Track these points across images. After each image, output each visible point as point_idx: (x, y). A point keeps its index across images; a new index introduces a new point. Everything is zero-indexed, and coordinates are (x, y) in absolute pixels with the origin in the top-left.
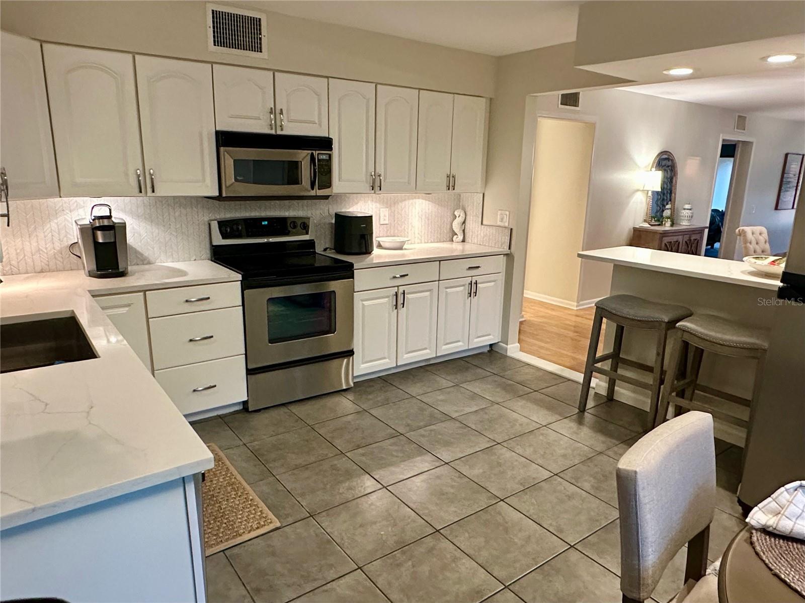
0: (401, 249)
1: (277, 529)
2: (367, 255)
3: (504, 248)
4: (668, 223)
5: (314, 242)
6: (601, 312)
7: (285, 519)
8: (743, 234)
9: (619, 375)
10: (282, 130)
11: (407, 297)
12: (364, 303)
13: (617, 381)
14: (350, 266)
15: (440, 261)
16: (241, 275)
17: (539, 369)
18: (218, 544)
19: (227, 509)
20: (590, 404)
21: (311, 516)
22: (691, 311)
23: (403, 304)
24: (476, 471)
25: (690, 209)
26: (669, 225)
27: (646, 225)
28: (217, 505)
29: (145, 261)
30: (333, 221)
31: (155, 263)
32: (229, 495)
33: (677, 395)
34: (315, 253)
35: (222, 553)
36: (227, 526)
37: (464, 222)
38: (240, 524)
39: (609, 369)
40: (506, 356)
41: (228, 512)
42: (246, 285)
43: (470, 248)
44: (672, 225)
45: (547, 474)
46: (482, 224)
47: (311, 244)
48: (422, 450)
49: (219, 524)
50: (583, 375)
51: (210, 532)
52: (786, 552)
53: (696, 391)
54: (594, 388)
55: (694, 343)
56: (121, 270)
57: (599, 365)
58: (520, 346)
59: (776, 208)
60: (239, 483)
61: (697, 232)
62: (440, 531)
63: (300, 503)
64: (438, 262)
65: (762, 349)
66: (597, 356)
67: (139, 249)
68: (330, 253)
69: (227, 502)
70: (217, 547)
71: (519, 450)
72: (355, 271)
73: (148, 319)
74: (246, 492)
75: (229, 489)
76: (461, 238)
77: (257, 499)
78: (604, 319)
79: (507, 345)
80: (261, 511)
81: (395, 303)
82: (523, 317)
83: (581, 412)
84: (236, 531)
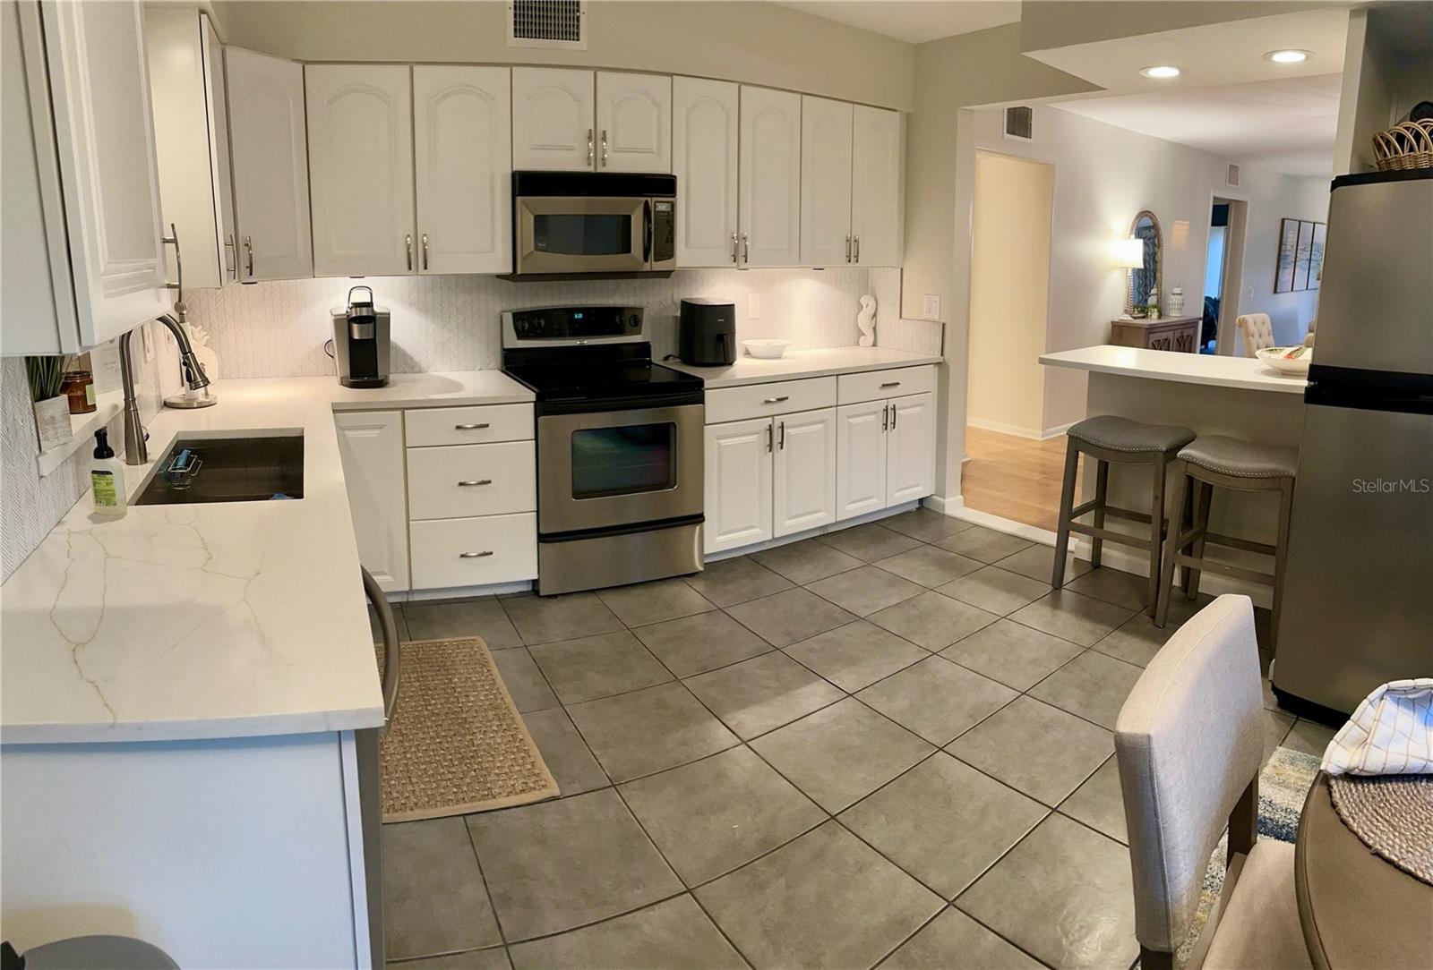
0: (779, 357)
1: (554, 799)
2: (726, 368)
3: (934, 354)
4: (1155, 315)
5: (650, 347)
6: (1076, 443)
7: (570, 783)
8: (1243, 323)
9: (1106, 532)
10: (604, 165)
11: (788, 433)
12: (721, 442)
13: (1104, 541)
14: (699, 384)
15: (837, 375)
16: (534, 394)
17: (990, 530)
18: (458, 802)
19: (482, 748)
20: (1069, 575)
21: (614, 786)
22: (1193, 432)
23: (782, 443)
24: (896, 705)
25: (1180, 294)
26: (1156, 317)
27: (1127, 318)
28: (468, 737)
29: (412, 367)
30: (679, 314)
31: (427, 372)
32: (489, 724)
33: (1183, 553)
34: (650, 363)
35: (461, 818)
36: (477, 775)
37: (875, 315)
38: (496, 778)
39: (1092, 525)
40: (944, 516)
41: (482, 753)
42: (541, 409)
43: (885, 356)
44: (1159, 317)
45: (1009, 695)
46: (901, 317)
47: (645, 348)
48: (810, 673)
49: (465, 768)
50: (1056, 534)
51: (449, 779)
52: (1382, 805)
53: (1206, 543)
54: (1073, 552)
55: (1201, 477)
56: (380, 379)
57: (1077, 520)
58: (964, 498)
59: (1275, 292)
60: (507, 708)
61: (1190, 325)
62: (837, 817)
63: (597, 760)
64: (835, 377)
65: (1286, 476)
66: (1074, 507)
67: (408, 351)
68: (673, 364)
69: (484, 734)
70: (456, 807)
71: (966, 661)
72: (706, 391)
73: (405, 448)
74: (515, 726)
75: (491, 714)
76: (870, 339)
77: (529, 739)
78: (1080, 453)
79: (944, 498)
80: (533, 763)
81: (768, 443)
82: (966, 456)
83: (1056, 589)
84: (489, 788)
